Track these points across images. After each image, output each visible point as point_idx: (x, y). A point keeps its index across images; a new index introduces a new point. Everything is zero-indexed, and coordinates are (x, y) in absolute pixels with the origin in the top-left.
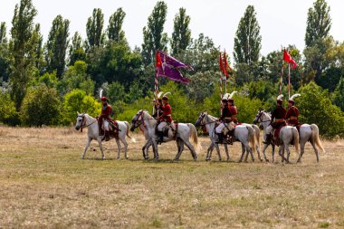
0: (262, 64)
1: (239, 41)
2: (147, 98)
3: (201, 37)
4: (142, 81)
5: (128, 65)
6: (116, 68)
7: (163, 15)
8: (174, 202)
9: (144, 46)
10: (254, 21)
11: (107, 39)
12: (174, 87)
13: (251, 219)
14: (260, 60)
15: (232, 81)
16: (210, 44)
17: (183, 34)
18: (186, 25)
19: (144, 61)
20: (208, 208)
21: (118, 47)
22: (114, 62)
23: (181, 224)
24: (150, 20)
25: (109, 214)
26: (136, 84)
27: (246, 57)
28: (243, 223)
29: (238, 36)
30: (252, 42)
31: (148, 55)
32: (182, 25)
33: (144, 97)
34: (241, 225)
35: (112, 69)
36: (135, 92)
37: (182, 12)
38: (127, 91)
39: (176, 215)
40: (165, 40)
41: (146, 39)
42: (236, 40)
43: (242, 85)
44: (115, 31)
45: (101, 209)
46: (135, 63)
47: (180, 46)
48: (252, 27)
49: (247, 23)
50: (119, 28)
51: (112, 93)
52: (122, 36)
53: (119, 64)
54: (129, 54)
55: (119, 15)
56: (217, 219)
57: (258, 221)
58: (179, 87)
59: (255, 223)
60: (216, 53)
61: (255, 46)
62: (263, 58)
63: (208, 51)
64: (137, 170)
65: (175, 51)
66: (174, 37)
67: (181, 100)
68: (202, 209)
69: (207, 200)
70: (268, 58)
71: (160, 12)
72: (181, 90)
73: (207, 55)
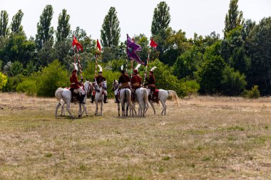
0: (121, 47)
1: (104, 32)
2: (39, 72)
3: (78, 29)
4: (36, 60)
5: (26, 49)
6: (17, 52)
7: (51, 14)
8: (59, 143)
9: (37, 36)
10: (115, 17)
11: (11, 31)
12: (58, 64)
13: (114, 155)
14: (120, 44)
15: (99, 59)
16: (84, 34)
17: (65, 27)
18: (67, 21)
19: (37, 47)
20: (83, 148)
21: (18, 37)
22: (15, 47)
23: (64, 159)
24: (41, 18)
25: (13, 152)
26: (31, 62)
27: (110, 43)
28: (109, 157)
29: (104, 28)
30: (114, 32)
31: (40, 42)
32: (64, 21)
33: (37, 71)
34: (107, 159)
35: (14, 52)
36: (31, 68)
37: (64, 12)
38: (25, 67)
39: (61, 152)
40: (52, 32)
41: (39, 31)
42: (102, 31)
43: (107, 62)
44: (16, 26)
45: (7, 149)
46: (30, 48)
47: (63, 36)
48: (114, 22)
49: (110, 19)
50: (19, 24)
51: (14, 69)
52: (21, 29)
53: (19, 49)
54: (26, 41)
55: (19, 15)
56: (90, 155)
57: (119, 156)
58: (62, 64)
59: (117, 157)
60: (88, 40)
61: (116, 35)
62: (122, 43)
63: (82, 39)
64: (32, 122)
65: (59, 39)
66: (59, 29)
67: (63, 73)
68: (79, 148)
69: (82, 142)
70: (125, 43)
71: (48, 13)
72: (63, 66)
73: (82, 41)
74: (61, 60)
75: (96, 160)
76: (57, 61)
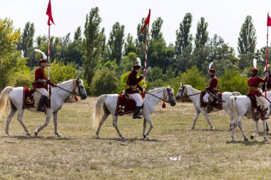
0: (257, 54)
1: (241, 39)
2: (178, 77)
3: (216, 37)
4: (175, 66)
5: (165, 55)
6: (157, 58)
7: (190, 22)
8: (194, 147)
9: (176, 43)
10: (251, 26)
11: (151, 37)
12: (197, 70)
13: (247, 158)
14: (256, 52)
15: (236, 66)
16: (221, 41)
17: (203, 34)
18: (205, 29)
19: (176, 53)
20: (218, 151)
21: (158, 43)
22: (156, 53)
23: (198, 161)
24: (181, 25)
25: (149, 155)
26: (170, 68)
27: (247, 50)
28: (241, 161)
29: (241, 36)
30: (250, 40)
31: (179, 49)
32: (202, 29)
33: (176, 77)
34: (240, 162)
35: (154, 58)
36: (170, 73)
37: (202, 20)
38: (164, 72)
39: (196, 155)
40: (191, 39)
41: (178, 37)
42: (239, 39)
43: (244, 69)
44: (156, 33)
45: (144, 151)
46: (170, 54)
47: (201, 43)
48: (250, 30)
49: (247, 27)
50: (159, 31)
51: (154, 74)
52: (161, 36)
53: (159, 55)
54: (166, 48)
55: (159, 22)
56: (224, 158)
57: (251, 159)
58: (200, 70)
59: (249, 161)
60: (225, 47)
61: (252, 43)
62: (258, 51)
63: (220, 46)
64: (170, 125)
65: (197, 46)
66: (197, 37)
67: (201, 78)
68: (213, 151)
69: (217, 145)
70: (261, 50)
71: (187, 20)
72: (202, 72)
73: (219, 48)
74: (199, 66)
75: (228, 164)
76: (195, 67)
